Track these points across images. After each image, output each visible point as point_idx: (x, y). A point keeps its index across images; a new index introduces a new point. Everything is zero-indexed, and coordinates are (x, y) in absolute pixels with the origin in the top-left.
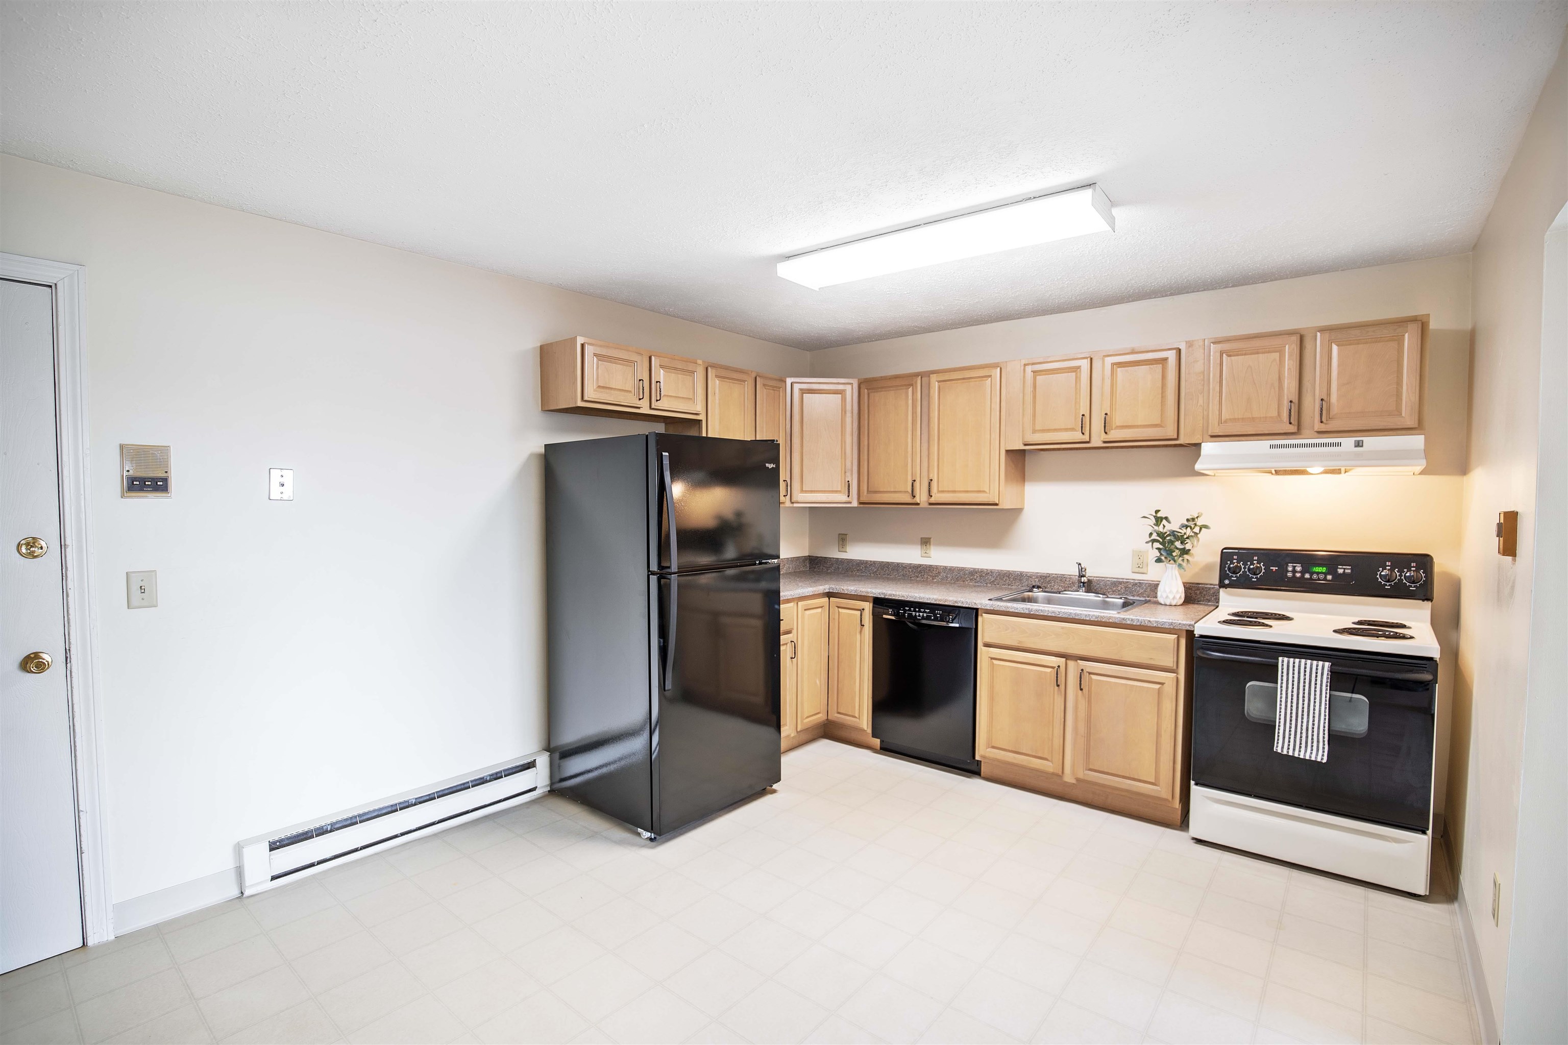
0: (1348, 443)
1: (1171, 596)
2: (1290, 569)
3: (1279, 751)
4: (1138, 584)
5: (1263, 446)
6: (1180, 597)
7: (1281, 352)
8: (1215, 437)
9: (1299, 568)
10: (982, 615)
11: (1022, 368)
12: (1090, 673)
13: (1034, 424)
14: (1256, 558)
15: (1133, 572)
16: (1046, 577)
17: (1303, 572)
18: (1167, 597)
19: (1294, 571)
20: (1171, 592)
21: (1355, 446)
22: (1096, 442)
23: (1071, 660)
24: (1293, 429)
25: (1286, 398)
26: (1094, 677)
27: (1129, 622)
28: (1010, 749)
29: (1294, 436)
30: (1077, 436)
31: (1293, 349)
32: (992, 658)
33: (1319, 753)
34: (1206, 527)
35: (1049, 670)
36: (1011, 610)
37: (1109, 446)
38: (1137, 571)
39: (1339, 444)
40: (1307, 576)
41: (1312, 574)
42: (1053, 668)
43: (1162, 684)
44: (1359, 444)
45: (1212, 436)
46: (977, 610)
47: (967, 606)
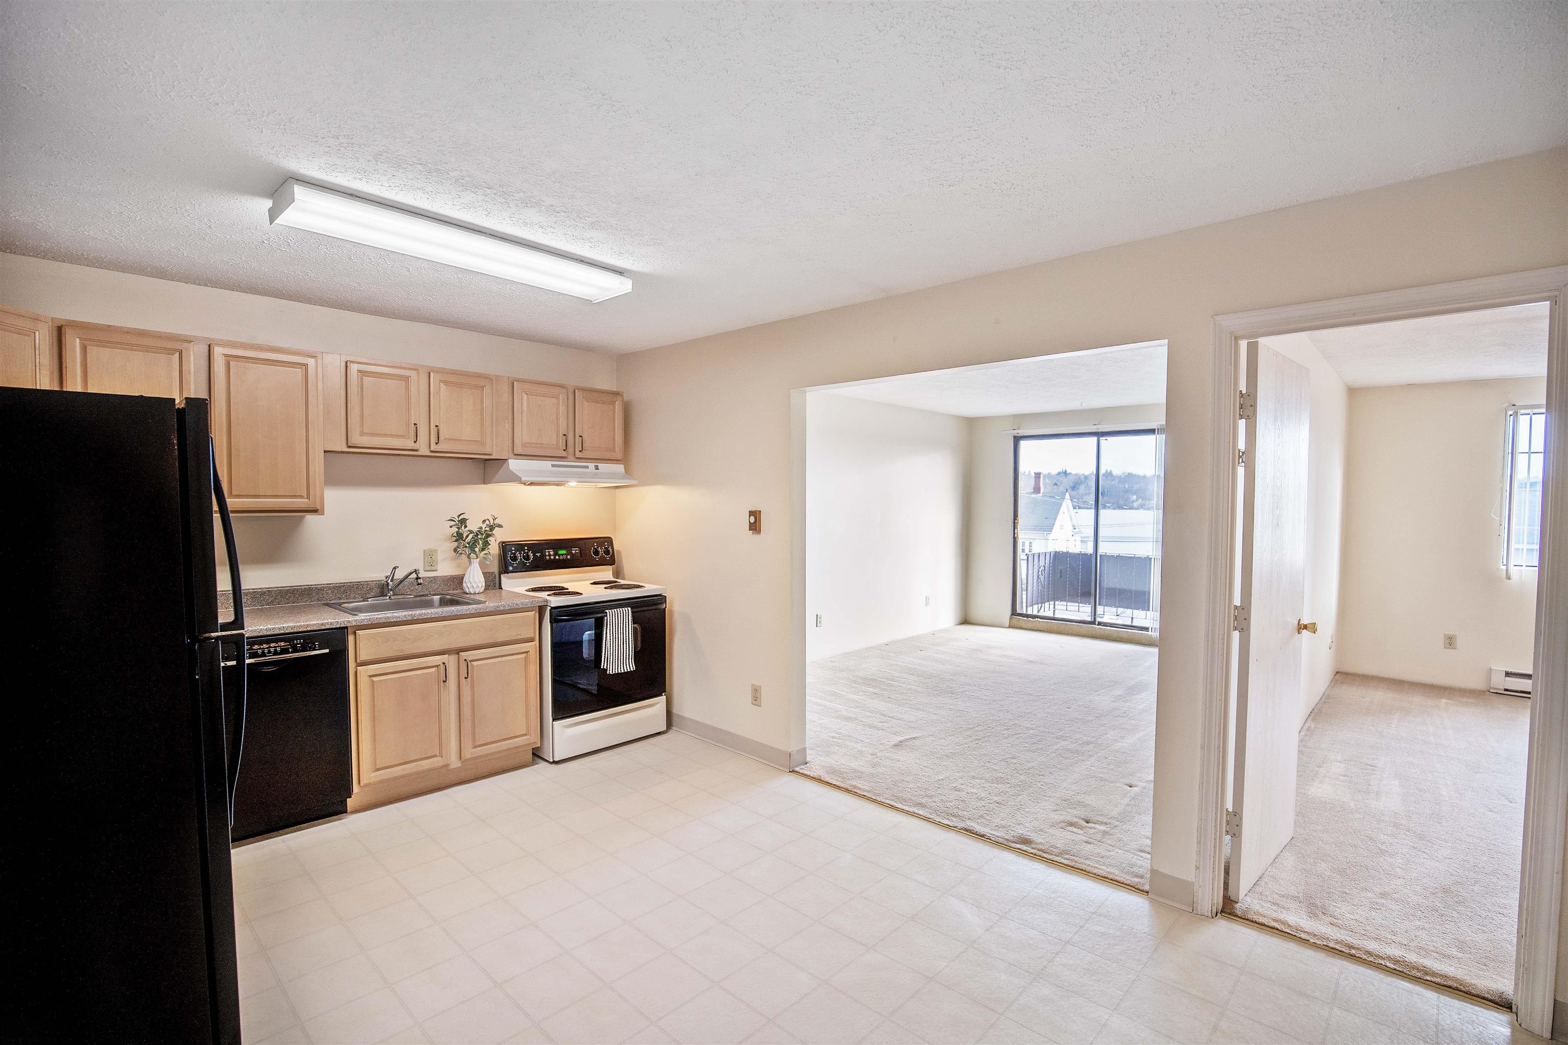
0: (591, 466)
1: (480, 586)
2: (547, 554)
3: (611, 673)
4: (439, 581)
5: (546, 465)
6: (482, 586)
7: (557, 397)
8: (518, 456)
9: (552, 553)
10: (355, 633)
11: (343, 364)
12: (471, 661)
13: (362, 425)
14: (526, 548)
15: (425, 571)
16: (340, 587)
17: (555, 555)
18: (478, 586)
19: (550, 555)
20: (480, 582)
21: (596, 469)
22: (424, 451)
23: (452, 654)
24: (564, 454)
25: (561, 432)
26: (474, 663)
27: (502, 608)
28: (397, 763)
29: (564, 460)
30: (410, 444)
31: (564, 398)
32: (370, 676)
33: (630, 666)
34: (500, 526)
35: (433, 670)
36: (392, 620)
37: (435, 456)
38: (429, 569)
39: (587, 467)
40: (557, 557)
41: (559, 555)
42: (437, 666)
43: (527, 652)
44: (597, 467)
45: (515, 455)
46: (347, 628)
47: (338, 626)
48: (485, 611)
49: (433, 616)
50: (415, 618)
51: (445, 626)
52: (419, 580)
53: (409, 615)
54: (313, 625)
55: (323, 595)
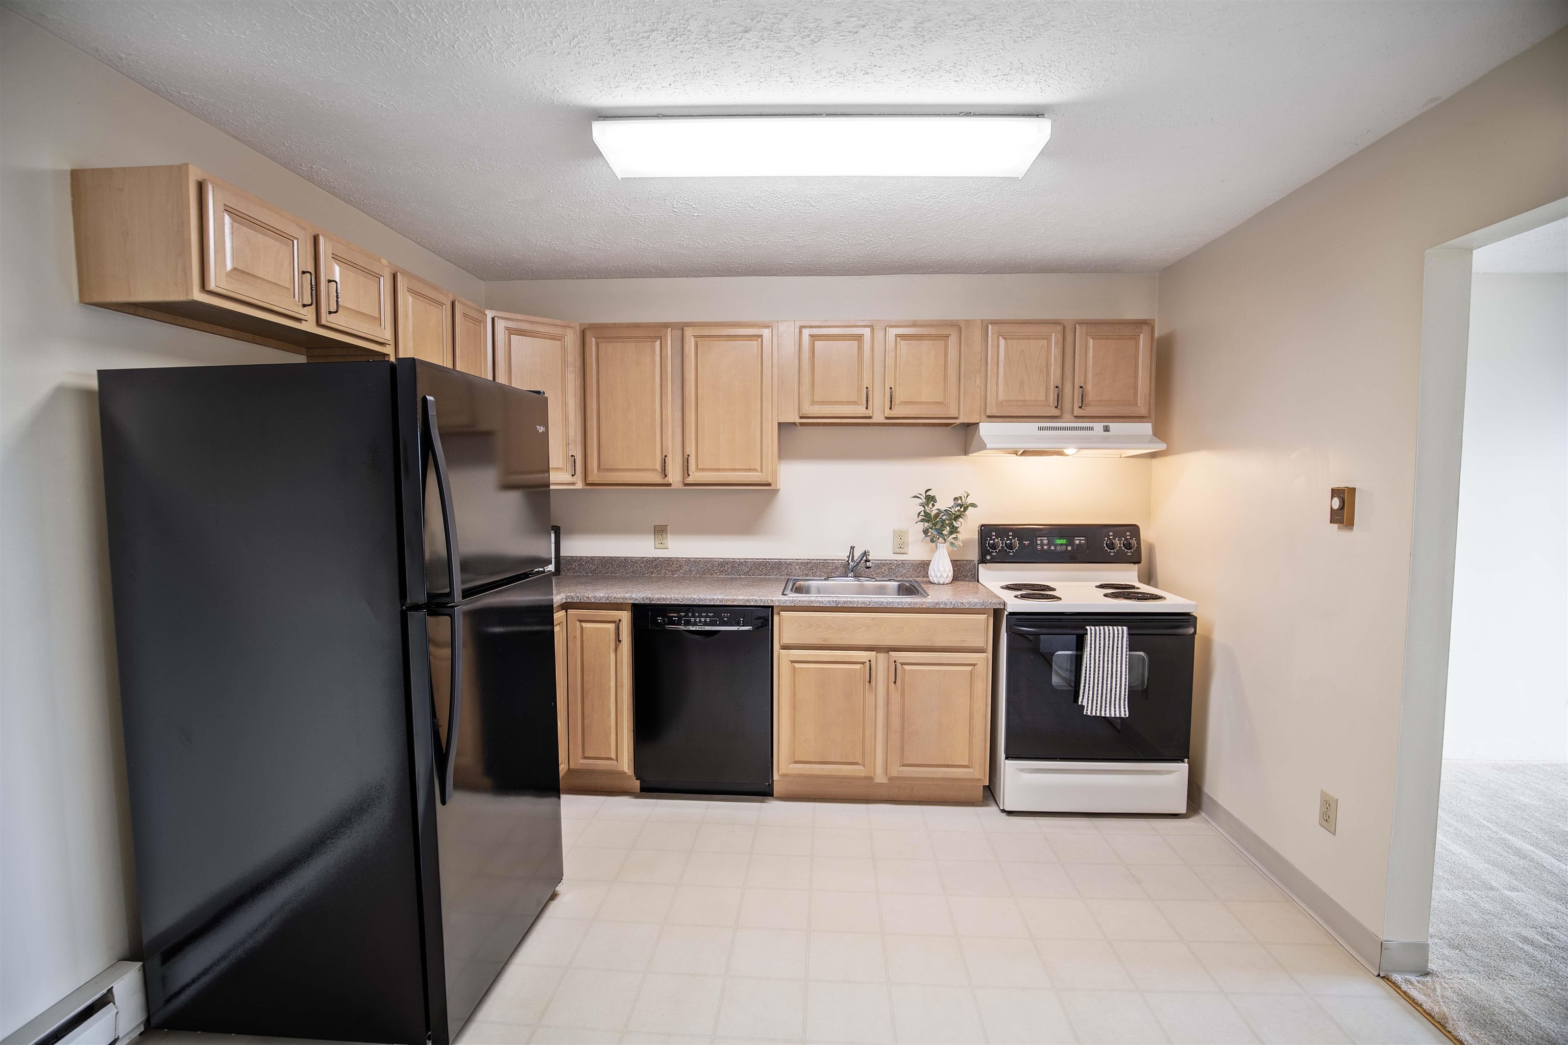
0: (1098, 426)
1: (945, 576)
2: (1039, 542)
3: (1089, 714)
4: (901, 565)
5: (1031, 428)
6: (949, 576)
7: (1048, 338)
8: (992, 417)
9: (1045, 542)
10: (779, 614)
11: (797, 331)
12: (902, 664)
13: (812, 394)
14: (1011, 534)
15: (894, 553)
16: (807, 563)
17: (1049, 544)
18: (942, 576)
19: (1042, 545)
21: (1104, 431)
22: (878, 418)
23: (881, 652)
24: (1056, 412)
25: (1052, 383)
26: (907, 667)
28: (816, 760)
29: (1057, 420)
30: (860, 410)
31: (1059, 338)
32: (793, 662)
33: (1120, 710)
34: (973, 505)
35: (858, 666)
36: (815, 605)
37: (892, 423)
38: (899, 552)
39: (1092, 429)
40: (1053, 548)
41: (1056, 546)
42: (863, 663)
43: (974, 665)
44: (1106, 429)
45: (988, 417)
46: (772, 607)
47: (762, 604)
48: (921, 607)
49: (859, 606)
50: (839, 605)
51: (873, 619)
52: (867, 563)
53: (833, 602)
54: (740, 600)
55: (791, 570)
